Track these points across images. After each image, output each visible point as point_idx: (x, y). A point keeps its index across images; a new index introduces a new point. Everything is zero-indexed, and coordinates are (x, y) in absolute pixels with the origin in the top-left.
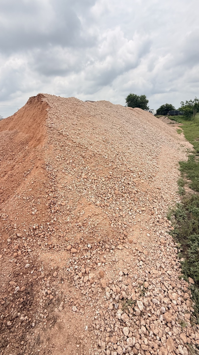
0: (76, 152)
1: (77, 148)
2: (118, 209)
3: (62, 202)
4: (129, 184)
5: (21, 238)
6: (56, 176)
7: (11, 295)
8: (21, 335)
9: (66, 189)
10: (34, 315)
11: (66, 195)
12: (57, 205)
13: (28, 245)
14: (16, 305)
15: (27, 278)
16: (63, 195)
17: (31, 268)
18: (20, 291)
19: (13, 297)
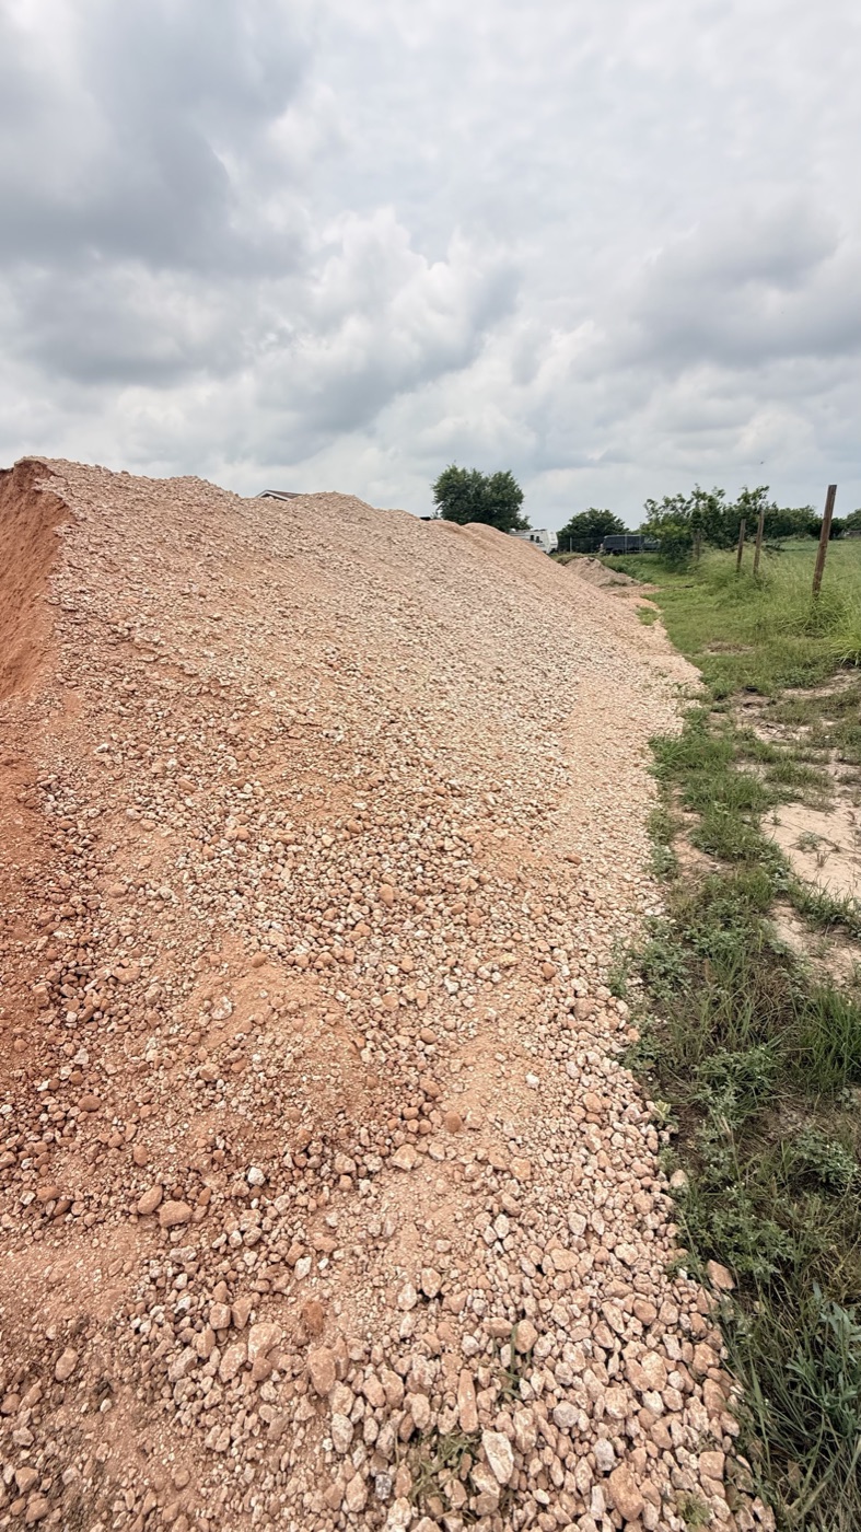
0: (195, 721)
1: (203, 700)
2: (394, 970)
3: (120, 965)
4: (442, 849)
6: (96, 839)
9: (142, 900)
11: (141, 928)
12: (93, 984)
16: (127, 928)
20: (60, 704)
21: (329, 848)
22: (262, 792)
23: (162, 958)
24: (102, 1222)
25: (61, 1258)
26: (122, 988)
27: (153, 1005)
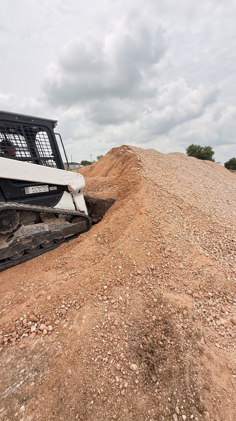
1: (173, 198)
3: (170, 248)
5: (141, 275)
6: (160, 223)
7: (151, 321)
8: (175, 354)
9: (172, 237)
10: (179, 342)
11: (173, 242)
12: (166, 251)
13: (149, 283)
14: (159, 330)
15: (159, 310)
16: (170, 242)
17: (159, 303)
18: (158, 320)
19: (153, 323)
20: (147, 196)
21: (206, 235)
22: (189, 220)
23: (179, 249)
24: (181, 293)
25: (176, 296)
26: (172, 253)
27: (179, 257)
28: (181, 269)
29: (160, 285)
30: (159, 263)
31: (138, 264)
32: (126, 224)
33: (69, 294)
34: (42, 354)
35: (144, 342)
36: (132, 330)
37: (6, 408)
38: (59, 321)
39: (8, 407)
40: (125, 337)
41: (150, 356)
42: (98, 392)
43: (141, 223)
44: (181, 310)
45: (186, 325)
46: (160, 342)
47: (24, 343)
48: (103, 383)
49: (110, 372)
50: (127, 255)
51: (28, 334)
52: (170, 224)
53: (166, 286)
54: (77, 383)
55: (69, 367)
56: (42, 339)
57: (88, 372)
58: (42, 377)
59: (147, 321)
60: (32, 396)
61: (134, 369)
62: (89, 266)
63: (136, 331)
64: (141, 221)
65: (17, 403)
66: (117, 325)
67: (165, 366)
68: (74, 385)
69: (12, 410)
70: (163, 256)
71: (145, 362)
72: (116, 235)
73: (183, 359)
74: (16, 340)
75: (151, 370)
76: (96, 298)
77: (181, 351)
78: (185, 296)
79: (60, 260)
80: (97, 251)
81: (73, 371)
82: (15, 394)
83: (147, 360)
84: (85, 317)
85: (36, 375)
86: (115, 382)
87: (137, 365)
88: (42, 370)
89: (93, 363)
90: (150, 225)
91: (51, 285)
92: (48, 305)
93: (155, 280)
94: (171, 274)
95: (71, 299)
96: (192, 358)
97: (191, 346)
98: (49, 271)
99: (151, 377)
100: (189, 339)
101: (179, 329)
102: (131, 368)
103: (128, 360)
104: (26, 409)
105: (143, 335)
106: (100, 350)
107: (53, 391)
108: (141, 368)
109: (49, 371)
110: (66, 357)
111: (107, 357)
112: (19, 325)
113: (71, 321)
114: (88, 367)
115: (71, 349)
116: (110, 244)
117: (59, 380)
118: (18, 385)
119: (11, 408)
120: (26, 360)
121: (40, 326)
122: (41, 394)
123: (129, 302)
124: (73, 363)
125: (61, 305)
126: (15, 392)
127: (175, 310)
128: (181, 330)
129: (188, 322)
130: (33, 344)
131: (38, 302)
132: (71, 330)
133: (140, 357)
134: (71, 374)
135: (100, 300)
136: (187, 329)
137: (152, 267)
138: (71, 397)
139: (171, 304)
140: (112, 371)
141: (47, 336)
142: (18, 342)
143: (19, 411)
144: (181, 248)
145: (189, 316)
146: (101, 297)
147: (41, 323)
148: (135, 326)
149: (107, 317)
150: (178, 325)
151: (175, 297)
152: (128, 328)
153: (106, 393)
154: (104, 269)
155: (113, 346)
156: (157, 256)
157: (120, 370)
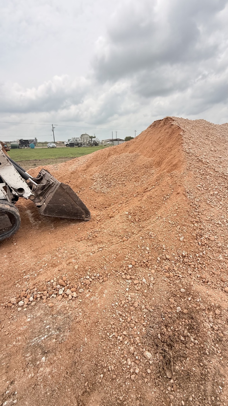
1: (220, 178)
3: (209, 236)
6: (199, 206)
7: (174, 311)
8: (197, 355)
9: (213, 223)
10: (205, 343)
11: (214, 229)
12: (203, 238)
13: (178, 270)
14: (183, 324)
15: (185, 302)
16: (210, 228)
17: (187, 294)
18: (183, 313)
19: (177, 315)
20: (188, 174)
23: (220, 238)
24: (216, 288)
25: (209, 291)
26: (210, 241)
27: (219, 248)
28: (220, 261)
29: (190, 274)
30: (193, 250)
31: (168, 248)
32: (160, 204)
33: (94, 267)
34: (65, 316)
35: (163, 333)
36: (151, 317)
37: (32, 354)
38: (83, 290)
39: (33, 354)
40: (143, 322)
41: (167, 349)
42: (109, 368)
43: (177, 204)
44: (212, 308)
45: (217, 326)
46: (182, 337)
47: (53, 303)
48: (114, 360)
49: (123, 352)
50: (156, 237)
51: (56, 295)
52: (213, 207)
53: (198, 277)
54: (90, 353)
55: (86, 336)
56: (67, 302)
57: (102, 345)
58: (62, 337)
59: (169, 311)
60: (52, 351)
61: (148, 358)
62: (117, 242)
63: (155, 318)
64: (177, 202)
65: (40, 353)
66: (136, 307)
67: (184, 365)
68: (88, 354)
69: (35, 358)
70: (199, 244)
71: (161, 354)
72: (147, 214)
73: (207, 363)
74: (47, 298)
75: (167, 364)
76: (119, 275)
77: (206, 354)
78: (221, 292)
79: (91, 232)
80: (126, 228)
81: (88, 340)
82: (40, 344)
83: (164, 353)
84: (106, 291)
85: (58, 334)
86: (127, 364)
87: (152, 354)
88: (63, 331)
89: (108, 338)
90: (187, 208)
91: (80, 255)
92: (75, 273)
93: (185, 268)
94: (207, 265)
95: (95, 272)
96: (219, 366)
97: (219, 352)
98: (81, 242)
99: (166, 372)
100: (218, 343)
101: (207, 328)
102: (145, 355)
103: (143, 345)
104: (46, 361)
105: (163, 324)
106: (116, 327)
107: (69, 353)
108: (155, 358)
109: (69, 333)
110: (84, 326)
111: (121, 337)
112: (50, 286)
113: (93, 292)
114: (102, 341)
115: (90, 319)
116: (140, 223)
117: (76, 344)
118: (43, 338)
119: (35, 355)
120: (51, 318)
121: (66, 290)
122: (59, 352)
123: (152, 287)
124: (89, 332)
125: (86, 276)
126: (40, 343)
127: (205, 306)
128: (210, 331)
129: (220, 323)
130: (60, 305)
131: (67, 269)
132: (92, 301)
133: (156, 347)
134: (86, 342)
135: (123, 278)
136: (218, 331)
137: (183, 253)
138: (83, 363)
139: (200, 299)
140: (125, 352)
141: (71, 301)
142: (48, 300)
143: (40, 360)
144: (223, 237)
145: (222, 317)
146: (125, 275)
147: (68, 288)
148: (155, 313)
149: (128, 297)
150: (207, 324)
151: (207, 292)
152: (148, 313)
153: (116, 372)
154: (131, 247)
155: (130, 327)
156: (192, 243)
157: (133, 354)
